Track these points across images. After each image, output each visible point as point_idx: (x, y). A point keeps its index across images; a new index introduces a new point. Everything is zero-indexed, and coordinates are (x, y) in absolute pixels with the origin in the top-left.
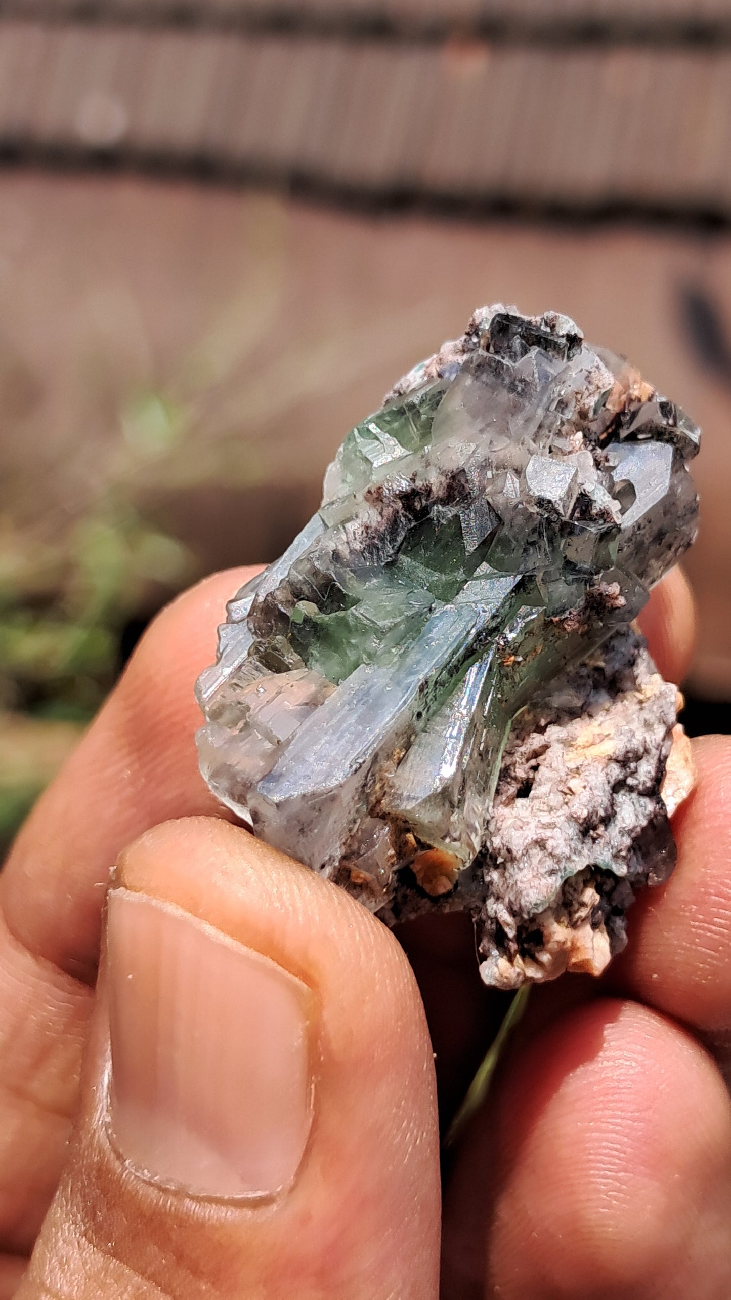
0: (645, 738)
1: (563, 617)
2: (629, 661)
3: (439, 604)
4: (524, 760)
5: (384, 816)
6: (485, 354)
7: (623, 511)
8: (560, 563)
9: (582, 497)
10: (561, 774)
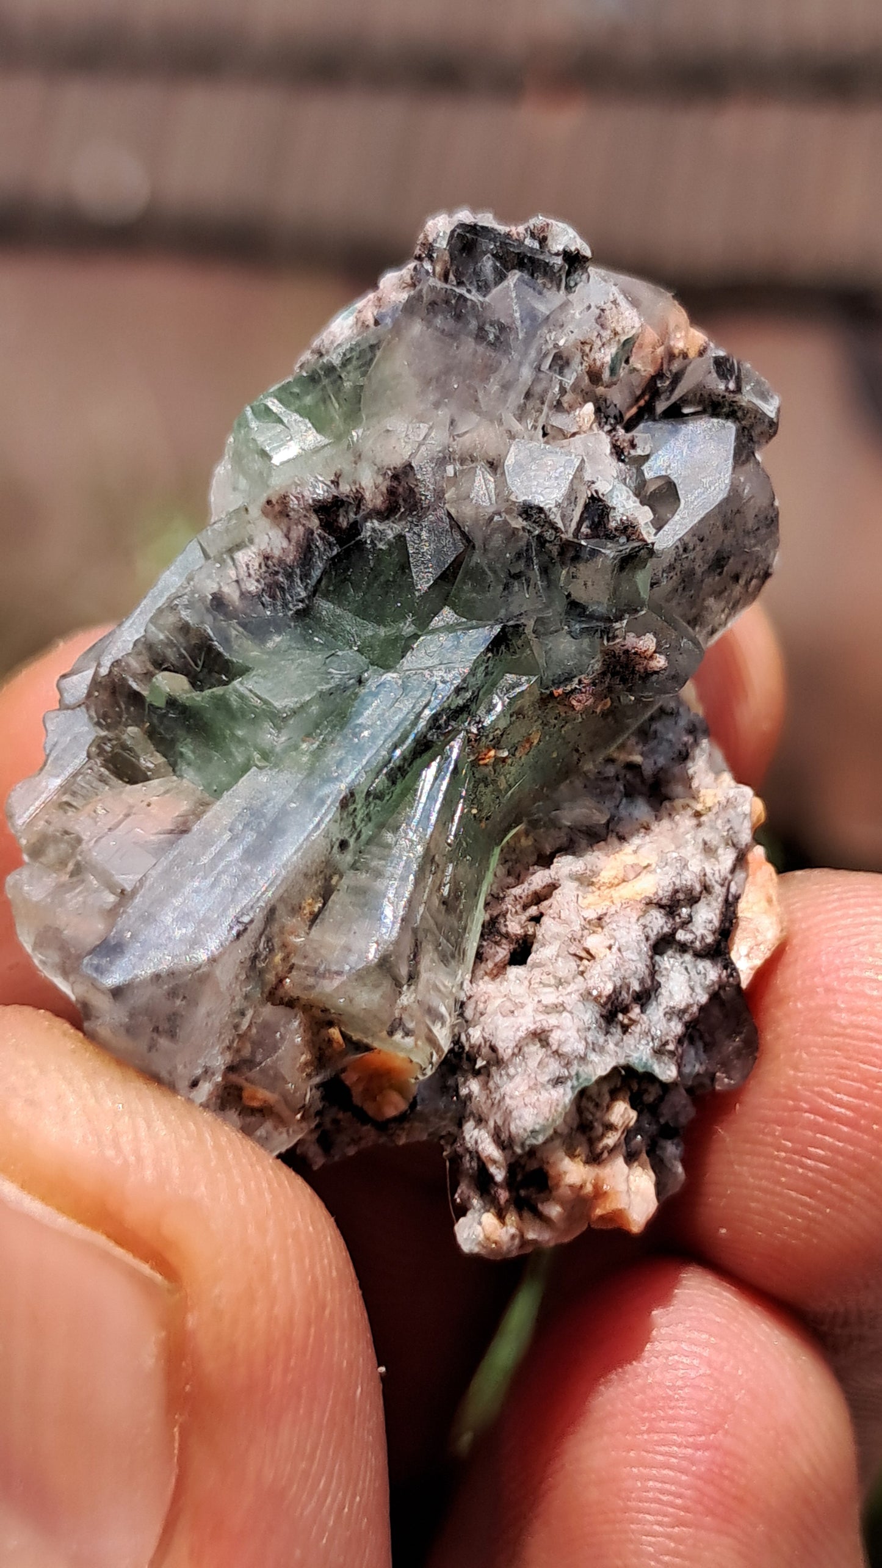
0: (704, 869)
1: (569, 688)
2: (680, 753)
3: (375, 671)
4: (518, 907)
5: (291, 1003)
6: (440, 284)
7: (659, 524)
8: (560, 605)
9: (593, 502)
10: (575, 929)
